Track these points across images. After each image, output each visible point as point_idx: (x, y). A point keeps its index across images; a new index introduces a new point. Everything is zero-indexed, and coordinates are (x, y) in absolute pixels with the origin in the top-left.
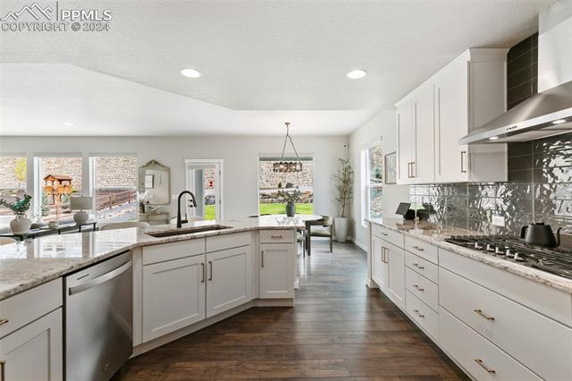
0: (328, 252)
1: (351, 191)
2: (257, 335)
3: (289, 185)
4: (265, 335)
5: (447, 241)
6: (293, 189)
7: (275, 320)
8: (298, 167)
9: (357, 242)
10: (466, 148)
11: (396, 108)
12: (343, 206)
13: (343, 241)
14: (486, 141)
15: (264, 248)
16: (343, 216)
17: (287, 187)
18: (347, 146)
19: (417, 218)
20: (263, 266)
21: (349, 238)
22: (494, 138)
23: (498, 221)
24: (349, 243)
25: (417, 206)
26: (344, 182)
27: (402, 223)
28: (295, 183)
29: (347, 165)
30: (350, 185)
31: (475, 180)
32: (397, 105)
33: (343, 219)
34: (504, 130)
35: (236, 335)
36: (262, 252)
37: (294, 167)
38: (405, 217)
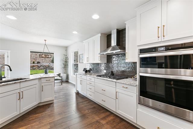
0: (61, 85)
1: (67, 65)
2: (43, 113)
3: (38, 63)
4: (46, 112)
5: (96, 76)
6: (40, 64)
7: (48, 107)
8: (50, 56)
9: (70, 81)
10: (100, 55)
11: (83, 42)
12: (65, 70)
13: (65, 81)
14: (104, 54)
15: (43, 84)
16: (65, 73)
17: (37, 63)
18: (66, 50)
19: (88, 72)
20: (42, 91)
21: (67, 80)
22: (105, 54)
23: (105, 71)
24: (67, 82)
25: (88, 69)
26: (65, 62)
27: (84, 73)
28: (41, 62)
29: (66, 57)
30: (67, 63)
31: (101, 62)
32: (84, 41)
33: (65, 74)
34: (106, 53)
35: (34, 115)
36: (42, 86)
37: (48, 56)
38: (85, 72)
